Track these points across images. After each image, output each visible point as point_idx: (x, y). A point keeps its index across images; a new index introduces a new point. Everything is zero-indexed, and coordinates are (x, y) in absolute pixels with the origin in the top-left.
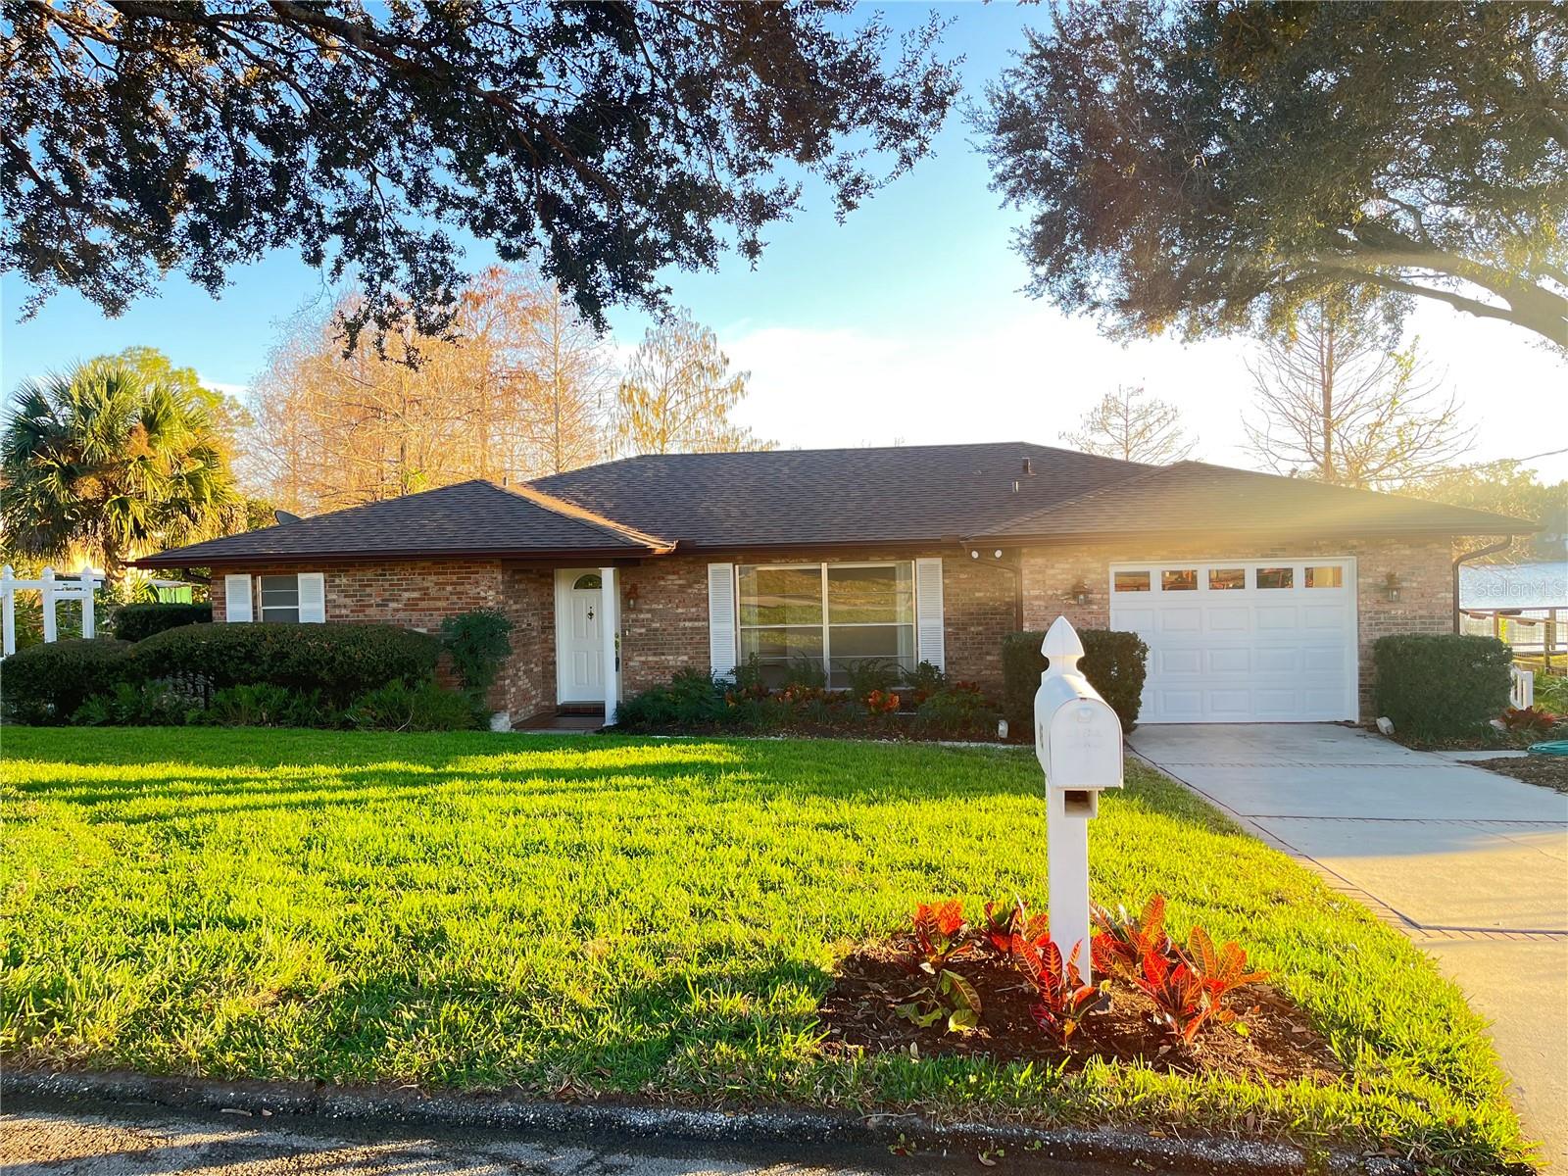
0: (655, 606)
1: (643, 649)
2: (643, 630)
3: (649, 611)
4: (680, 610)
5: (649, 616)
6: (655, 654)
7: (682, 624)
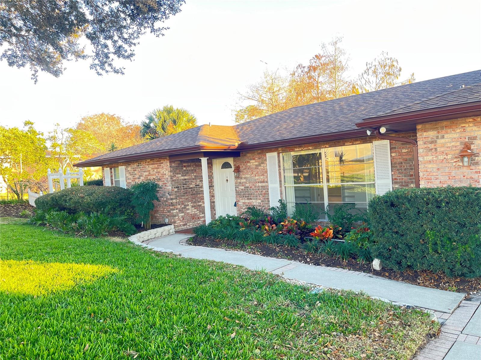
0: (247, 176)
1: (244, 196)
2: (243, 187)
3: (245, 178)
4: (257, 178)
5: (245, 180)
6: (248, 199)
7: (257, 184)
